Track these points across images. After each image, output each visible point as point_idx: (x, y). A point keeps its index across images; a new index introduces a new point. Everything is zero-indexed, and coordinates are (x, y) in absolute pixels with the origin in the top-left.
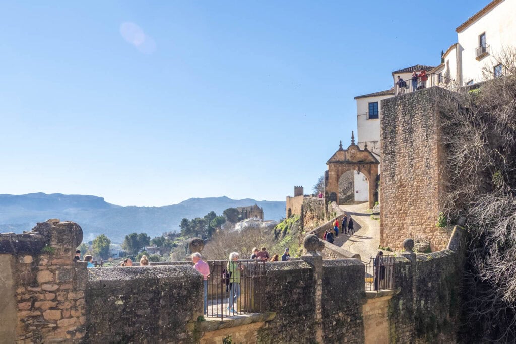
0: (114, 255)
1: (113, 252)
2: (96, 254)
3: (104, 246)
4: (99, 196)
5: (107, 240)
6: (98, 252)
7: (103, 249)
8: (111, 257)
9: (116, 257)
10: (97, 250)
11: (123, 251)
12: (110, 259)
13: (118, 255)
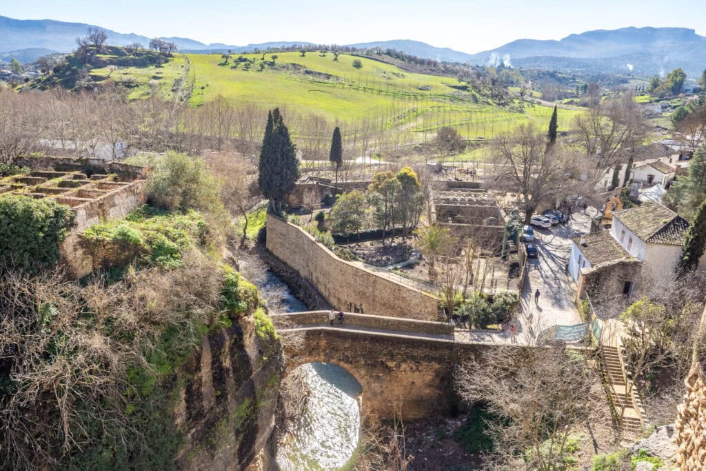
0: (687, 90)
1: (686, 88)
2: (668, 88)
3: (678, 80)
4: (690, 28)
5: (683, 74)
6: (670, 87)
7: (676, 83)
8: (683, 93)
9: (689, 93)
10: (670, 84)
11: (698, 86)
12: (681, 95)
13: (692, 90)
